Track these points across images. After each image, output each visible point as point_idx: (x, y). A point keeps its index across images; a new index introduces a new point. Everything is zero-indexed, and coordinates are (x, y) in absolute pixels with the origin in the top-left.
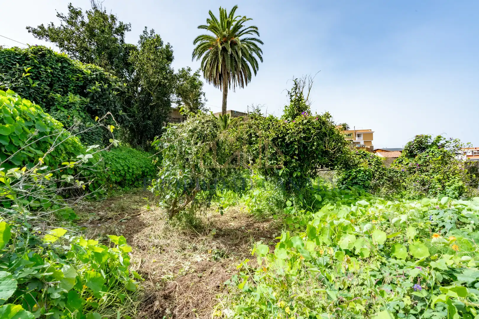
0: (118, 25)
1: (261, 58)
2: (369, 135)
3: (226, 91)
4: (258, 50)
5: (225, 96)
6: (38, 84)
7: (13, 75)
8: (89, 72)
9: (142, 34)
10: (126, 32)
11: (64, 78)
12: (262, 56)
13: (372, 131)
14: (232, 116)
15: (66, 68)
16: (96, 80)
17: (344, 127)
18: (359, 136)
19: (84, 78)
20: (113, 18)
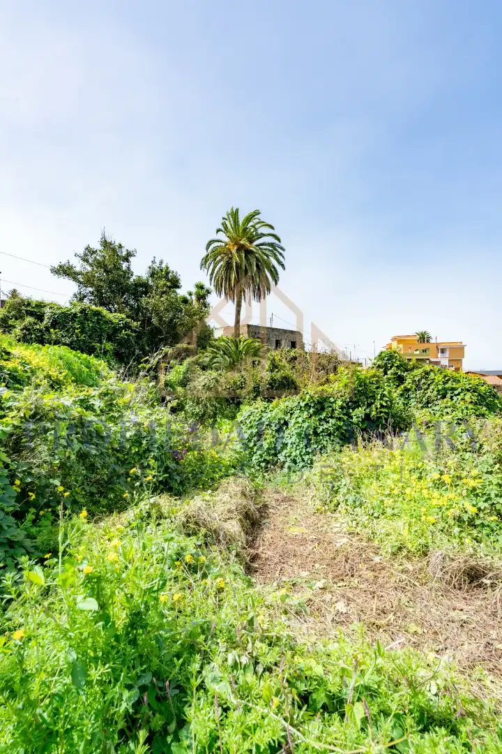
0: (124, 253)
2: (457, 351)
4: (279, 257)
6: (85, 337)
7: (68, 330)
8: (117, 321)
9: (150, 264)
10: (131, 259)
11: (99, 328)
12: (285, 263)
13: (463, 344)
14: (248, 332)
15: (100, 320)
16: (122, 328)
17: (424, 338)
18: (443, 351)
19: (114, 327)
20: (120, 246)
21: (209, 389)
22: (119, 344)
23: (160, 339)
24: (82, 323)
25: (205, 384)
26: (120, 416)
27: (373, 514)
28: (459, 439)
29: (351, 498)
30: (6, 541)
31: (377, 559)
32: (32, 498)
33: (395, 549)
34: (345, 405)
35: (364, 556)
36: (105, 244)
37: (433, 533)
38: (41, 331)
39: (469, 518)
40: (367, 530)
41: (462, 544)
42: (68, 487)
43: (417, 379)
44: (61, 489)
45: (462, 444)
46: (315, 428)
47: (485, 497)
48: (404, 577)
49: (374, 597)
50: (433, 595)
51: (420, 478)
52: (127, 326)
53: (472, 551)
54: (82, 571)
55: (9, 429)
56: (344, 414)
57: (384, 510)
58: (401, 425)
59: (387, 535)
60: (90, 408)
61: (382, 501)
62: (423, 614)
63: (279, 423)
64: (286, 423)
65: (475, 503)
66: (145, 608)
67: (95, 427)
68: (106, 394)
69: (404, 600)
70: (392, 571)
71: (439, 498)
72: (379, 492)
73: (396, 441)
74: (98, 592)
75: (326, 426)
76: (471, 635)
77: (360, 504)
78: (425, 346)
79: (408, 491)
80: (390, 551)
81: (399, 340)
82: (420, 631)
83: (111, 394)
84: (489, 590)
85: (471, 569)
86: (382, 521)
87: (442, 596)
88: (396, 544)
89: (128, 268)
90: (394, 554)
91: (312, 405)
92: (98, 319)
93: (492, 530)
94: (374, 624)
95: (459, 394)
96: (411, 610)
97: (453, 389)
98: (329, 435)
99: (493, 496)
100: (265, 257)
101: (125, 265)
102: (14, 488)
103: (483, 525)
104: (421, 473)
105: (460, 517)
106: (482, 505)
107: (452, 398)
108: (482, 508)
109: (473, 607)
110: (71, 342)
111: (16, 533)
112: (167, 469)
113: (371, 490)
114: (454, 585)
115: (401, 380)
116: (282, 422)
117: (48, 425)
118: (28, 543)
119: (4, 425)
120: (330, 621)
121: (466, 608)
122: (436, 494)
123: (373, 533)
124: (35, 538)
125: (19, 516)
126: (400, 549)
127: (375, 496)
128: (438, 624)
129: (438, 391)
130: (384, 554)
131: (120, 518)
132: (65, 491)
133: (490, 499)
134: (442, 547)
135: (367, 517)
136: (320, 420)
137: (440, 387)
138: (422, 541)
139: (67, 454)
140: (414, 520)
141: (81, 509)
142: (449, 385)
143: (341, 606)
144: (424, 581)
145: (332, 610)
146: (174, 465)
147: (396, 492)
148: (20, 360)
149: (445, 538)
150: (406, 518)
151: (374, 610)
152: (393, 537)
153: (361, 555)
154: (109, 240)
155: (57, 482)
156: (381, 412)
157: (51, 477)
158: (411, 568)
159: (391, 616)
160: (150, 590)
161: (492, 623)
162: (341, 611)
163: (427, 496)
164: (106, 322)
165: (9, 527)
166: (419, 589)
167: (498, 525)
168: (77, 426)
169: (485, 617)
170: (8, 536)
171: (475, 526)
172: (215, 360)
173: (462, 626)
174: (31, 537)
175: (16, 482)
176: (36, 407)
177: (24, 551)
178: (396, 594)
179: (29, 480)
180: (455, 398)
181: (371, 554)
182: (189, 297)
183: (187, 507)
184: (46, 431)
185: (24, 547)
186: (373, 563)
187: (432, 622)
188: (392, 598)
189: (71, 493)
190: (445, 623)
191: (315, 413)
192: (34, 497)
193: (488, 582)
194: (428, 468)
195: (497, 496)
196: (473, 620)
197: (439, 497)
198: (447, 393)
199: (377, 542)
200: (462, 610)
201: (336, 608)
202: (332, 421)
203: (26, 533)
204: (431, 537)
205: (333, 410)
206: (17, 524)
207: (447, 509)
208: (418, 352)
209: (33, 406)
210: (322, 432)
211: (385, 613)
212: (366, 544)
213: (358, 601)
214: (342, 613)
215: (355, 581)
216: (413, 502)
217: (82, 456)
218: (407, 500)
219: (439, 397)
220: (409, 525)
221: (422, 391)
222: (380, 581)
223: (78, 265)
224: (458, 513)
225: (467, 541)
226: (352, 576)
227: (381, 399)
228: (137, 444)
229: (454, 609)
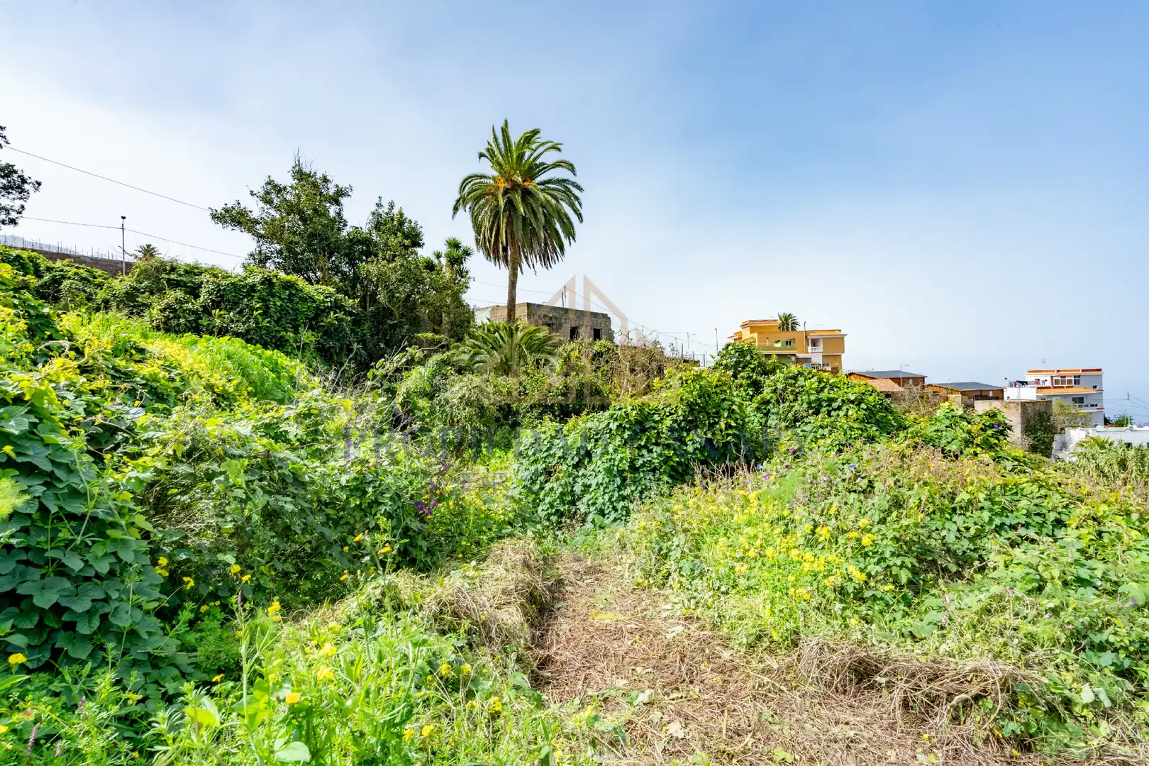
0: (332, 192)
1: (580, 216)
2: (834, 342)
3: (514, 277)
4: (573, 201)
5: (513, 285)
6: (269, 322)
8: (322, 297)
9: (374, 208)
10: (343, 200)
12: (582, 212)
13: (842, 333)
14: (529, 315)
15: (294, 295)
16: (330, 308)
17: (787, 323)
18: (814, 343)
19: (317, 307)
20: (325, 180)
21: (469, 403)
22: (326, 333)
23: (390, 325)
24: (263, 300)
25: (464, 396)
26: (330, 449)
27: (719, 588)
28: (840, 473)
29: (686, 566)
30: (145, 658)
31: (726, 655)
32: (188, 587)
33: (752, 638)
34: (675, 425)
35: (707, 651)
36: (300, 175)
37: (805, 612)
38: (195, 312)
39: (855, 588)
40: (711, 612)
41: (847, 626)
42: (247, 566)
43: (780, 386)
44: (236, 568)
45: (844, 480)
46: (632, 462)
47: (877, 557)
48: (766, 679)
49: (723, 712)
50: (808, 703)
51: (786, 532)
52: (337, 306)
53: (860, 637)
54: (284, 701)
55: (148, 476)
56: (675, 439)
57: (735, 581)
58: (757, 453)
59: (741, 618)
60: (281, 437)
61: (732, 568)
62: (793, 732)
63: (578, 454)
64: (589, 454)
65: (862, 566)
66: (382, 750)
67: (291, 466)
68: (308, 415)
69: (767, 713)
70: (749, 671)
71: (812, 562)
72: (728, 554)
73: (750, 476)
74: (308, 733)
75: (647, 457)
76: (861, 759)
77: (701, 573)
78: (788, 335)
79: (769, 551)
80: (745, 641)
81: (753, 326)
82: (789, 758)
83: (316, 416)
84: (885, 692)
85: (859, 663)
86: (733, 599)
87: (820, 704)
88: (754, 631)
89: (339, 214)
90: (751, 646)
91: (627, 426)
92: (291, 294)
93: (887, 605)
94: (724, 752)
95: (839, 408)
96: (776, 728)
97: (831, 400)
98: (654, 470)
99: (887, 555)
100: (553, 202)
101: (333, 211)
102: (158, 570)
103: (874, 598)
104: (787, 525)
105: (842, 588)
106: (873, 569)
107: (829, 413)
108: (873, 573)
109: (863, 719)
110: (248, 331)
111: (162, 644)
112: (406, 532)
113: (717, 551)
114: (836, 688)
115: (757, 386)
116: (582, 452)
117: (215, 467)
118: (183, 659)
119: (140, 469)
120: (659, 752)
121: (852, 719)
122: (809, 555)
123: (719, 616)
124: (195, 650)
125: (167, 615)
126: (759, 638)
127: (722, 562)
128: (814, 746)
129: (809, 403)
130: (736, 647)
131: (334, 611)
132: (242, 573)
133: (883, 559)
134: (819, 632)
135: (711, 593)
136: (640, 448)
137: (813, 398)
138: (791, 625)
139: (246, 512)
140: (778, 594)
141: (269, 600)
142: (824, 395)
143: (676, 729)
144: (794, 685)
145: (663, 735)
146: (419, 525)
147: (752, 553)
148: (161, 362)
149: (823, 620)
150: (767, 592)
151: (724, 732)
152: (749, 622)
153: (703, 650)
154: (306, 170)
155: (229, 558)
156: (728, 435)
157: (220, 551)
158: (776, 667)
159: (748, 739)
160: (391, 724)
161: (889, 740)
162: (675, 735)
163: (795, 559)
164: (304, 300)
165: (150, 634)
166: (788, 695)
167: (895, 597)
168: (261, 468)
169: (879, 732)
170: (149, 649)
171: (863, 600)
172: (478, 359)
173: (848, 747)
174: (186, 648)
175: (160, 562)
176: (193, 440)
177: (176, 672)
178: (755, 706)
179: (183, 556)
180: (833, 413)
181: (718, 648)
182: (436, 261)
183: (439, 590)
184: (210, 476)
185: (177, 667)
186: (721, 661)
187: (806, 743)
188: (749, 711)
189: (253, 575)
190: (824, 743)
191: (631, 438)
192: (192, 583)
193: (883, 680)
194: (797, 517)
195: (893, 554)
196: (863, 737)
197: (812, 559)
198: (821, 406)
199: (725, 630)
200: (847, 723)
201: (668, 733)
202: (657, 449)
203: (179, 642)
204: (802, 619)
205: (658, 433)
206: (163, 629)
207: (825, 577)
208: (779, 345)
209: (188, 438)
210: (643, 465)
211: (739, 735)
212: (710, 633)
213: (700, 719)
214: (677, 739)
215: (695, 690)
216: (776, 568)
217: (270, 515)
218: (767, 565)
219: (811, 412)
220: (772, 602)
221: (787, 404)
222: (732, 687)
223: (256, 209)
224: (839, 581)
225: (853, 622)
226: (691, 682)
227: (729, 417)
228: (359, 494)
229: (837, 723)
